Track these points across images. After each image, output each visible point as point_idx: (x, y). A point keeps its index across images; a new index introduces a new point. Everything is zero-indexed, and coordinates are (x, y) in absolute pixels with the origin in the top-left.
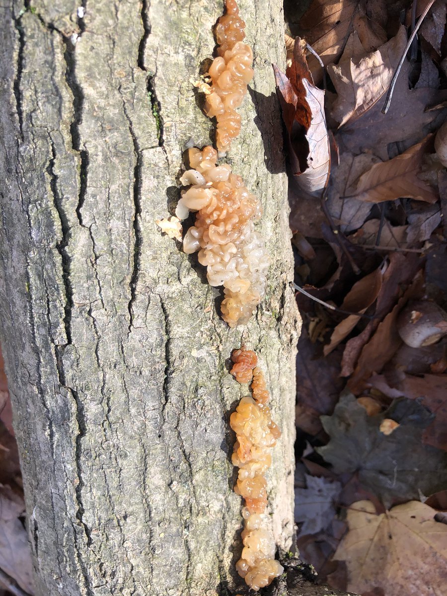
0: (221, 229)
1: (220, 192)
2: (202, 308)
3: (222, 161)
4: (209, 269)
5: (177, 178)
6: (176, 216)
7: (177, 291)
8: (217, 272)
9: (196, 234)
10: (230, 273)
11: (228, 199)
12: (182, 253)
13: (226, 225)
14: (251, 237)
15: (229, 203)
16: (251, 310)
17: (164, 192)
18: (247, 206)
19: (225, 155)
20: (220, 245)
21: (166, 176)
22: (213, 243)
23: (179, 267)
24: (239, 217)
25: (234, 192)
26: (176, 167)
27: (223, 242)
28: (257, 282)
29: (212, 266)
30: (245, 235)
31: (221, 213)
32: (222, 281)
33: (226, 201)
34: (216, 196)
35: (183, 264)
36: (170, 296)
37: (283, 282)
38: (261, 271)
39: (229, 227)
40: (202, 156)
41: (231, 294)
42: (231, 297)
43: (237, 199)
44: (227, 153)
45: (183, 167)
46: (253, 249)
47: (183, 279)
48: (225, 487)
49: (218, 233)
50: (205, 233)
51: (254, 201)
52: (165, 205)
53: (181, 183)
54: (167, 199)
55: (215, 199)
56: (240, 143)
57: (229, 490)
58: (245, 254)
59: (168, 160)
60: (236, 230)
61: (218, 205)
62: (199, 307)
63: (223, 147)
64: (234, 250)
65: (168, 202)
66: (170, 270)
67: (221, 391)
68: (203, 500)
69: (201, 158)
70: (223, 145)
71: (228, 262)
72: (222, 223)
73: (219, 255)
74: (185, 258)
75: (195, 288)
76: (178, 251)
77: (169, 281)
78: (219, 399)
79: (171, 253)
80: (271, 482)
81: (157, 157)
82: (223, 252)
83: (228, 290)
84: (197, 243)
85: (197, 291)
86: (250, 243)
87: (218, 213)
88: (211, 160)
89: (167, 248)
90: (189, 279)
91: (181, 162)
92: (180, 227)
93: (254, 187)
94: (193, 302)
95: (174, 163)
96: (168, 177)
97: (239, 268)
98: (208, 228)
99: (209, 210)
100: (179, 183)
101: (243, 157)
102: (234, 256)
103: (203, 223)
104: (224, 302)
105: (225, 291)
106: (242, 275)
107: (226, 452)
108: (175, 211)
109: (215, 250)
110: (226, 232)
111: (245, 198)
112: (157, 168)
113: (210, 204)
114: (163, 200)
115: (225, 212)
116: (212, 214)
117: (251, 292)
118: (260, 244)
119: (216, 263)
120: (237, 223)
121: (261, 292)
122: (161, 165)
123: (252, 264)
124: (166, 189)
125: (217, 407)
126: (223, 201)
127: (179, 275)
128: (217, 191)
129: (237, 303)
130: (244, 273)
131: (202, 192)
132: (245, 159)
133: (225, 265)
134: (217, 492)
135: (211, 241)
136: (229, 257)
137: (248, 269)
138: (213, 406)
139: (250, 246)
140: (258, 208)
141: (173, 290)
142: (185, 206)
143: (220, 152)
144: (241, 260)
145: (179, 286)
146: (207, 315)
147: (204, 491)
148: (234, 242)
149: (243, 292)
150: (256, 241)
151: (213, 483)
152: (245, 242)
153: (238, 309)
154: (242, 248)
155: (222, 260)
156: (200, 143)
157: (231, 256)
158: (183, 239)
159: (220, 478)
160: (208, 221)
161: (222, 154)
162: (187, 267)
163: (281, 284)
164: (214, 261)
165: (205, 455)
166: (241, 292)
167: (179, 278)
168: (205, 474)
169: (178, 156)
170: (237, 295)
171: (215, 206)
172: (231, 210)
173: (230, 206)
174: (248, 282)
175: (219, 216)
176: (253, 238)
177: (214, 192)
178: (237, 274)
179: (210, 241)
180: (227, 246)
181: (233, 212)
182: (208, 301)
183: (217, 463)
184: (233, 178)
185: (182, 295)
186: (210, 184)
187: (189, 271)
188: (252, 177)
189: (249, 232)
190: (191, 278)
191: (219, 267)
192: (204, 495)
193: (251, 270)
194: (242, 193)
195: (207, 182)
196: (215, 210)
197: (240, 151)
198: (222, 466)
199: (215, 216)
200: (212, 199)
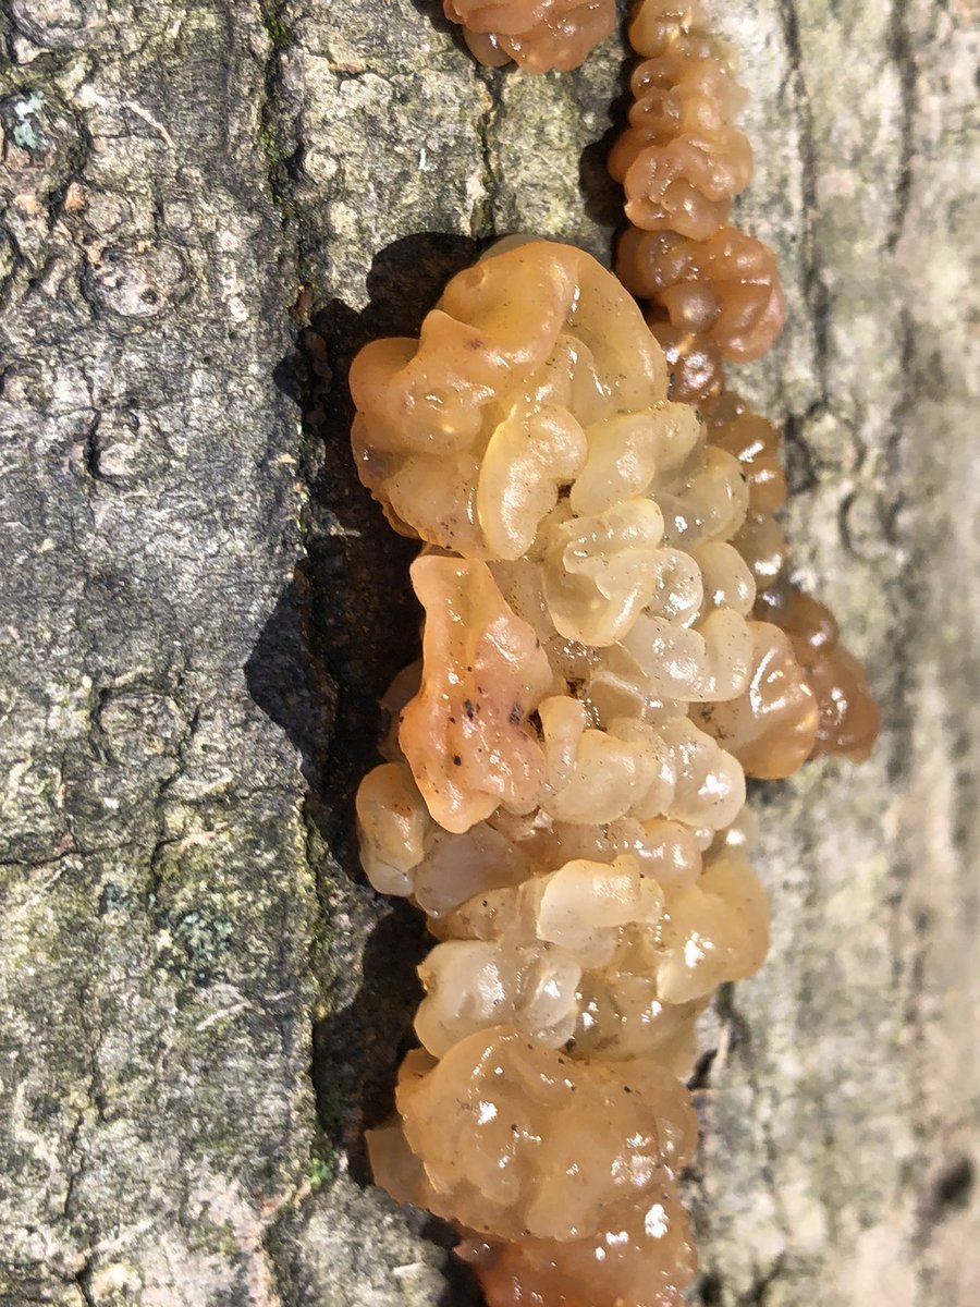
48: (273, 1105)
57: (320, 1150)
67: (273, 75)
68: (33, 1197)
78: (250, 156)
80: (763, 1202)
107: (297, 737)
125: (230, 240)
134: (189, 1147)
138: (177, 214)
147: (44, 1111)
151: (151, 1048)
159: (223, 1003)
165: (79, 720)
168: (73, 927)
183: (198, 836)
192: (46, 1149)
198: (254, 878)
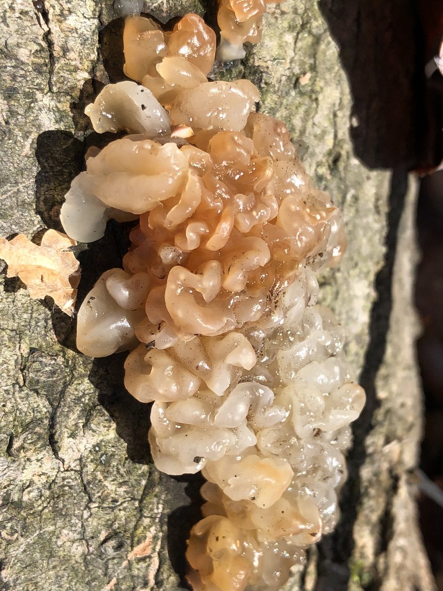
0: (208, 283)
1: (216, 160)
2: (119, 547)
3: (229, 71)
4: (157, 414)
5: (78, 107)
6: (61, 230)
7: (40, 481)
8: (182, 429)
9: (123, 294)
10: (227, 434)
11: (240, 187)
12: (70, 353)
13: (224, 272)
14: (306, 321)
15: (241, 201)
16: (286, 564)
17: (27, 147)
18: (299, 216)
19: (243, 54)
20: (200, 336)
21: (39, 95)
22: (177, 328)
23: (56, 398)
24: (273, 249)
25: (259, 168)
26: (76, 69)
27: (210, 328)
28: (315, 470)
29: (168, 405)
30: (286, 310)
31: (212, 229)
32: (197, 460)
33: (232, 193)
34: (200, 172)
35: (71, 389)
36: (15, 497)
37: (391, 471)
38: (328, 435)
39: (236, 280)
40: (167, 41)
41: (226, 504)
42: (222, 512)
43: (269, 192)
44: (248, 46)
45: (101, 73)
46: (309, 361)
47: (66, 442)
49: (198, 298)
50: (154, 292)
51: (323, 205)
52: (27, 189)
53: (88, 125)
54: (35, 170)
55: (193, 180)
56: (291, 28)
58: (281, 374)
59: (50, 44)
60: (258, 293)
61: (203, 202)
62: (112, 543)
63: (239, 26)
64: (247, 359)
65: (40, 180)
66: (24, 407)
69: (161, 47)
70: (239, 19)
71: (223, 398)
72: (214, 264)
73: (195, 370)
74: (81, 370)
75: (106, 474)
76: (58, 347)
77: (16, 444)
79: (32, 350)
81: (13, 27)
82: (208, 359)
83: (216, 489)
84: (125, 323)
85: (110, 486)
86: (302, 339)
87: (203, 229)
88: (194, 61)
89: (19, 334)
90: (85, 443)
91: (94, 56)
92: (73, 265)
93: (323, 171)
94: (93, 523)
95: (71, 55)
96: (45, 100)
97: (259, 419)
98: (164, 277)
99: (174, 216)
100: (82, 122)
101: (297, 71)
102: (244, 377)
103: (152, 257)
104: (198, 530)
105: (205, 493)
106: (267, 442)
108: (58, 213)
109: (181, 353)
110: (223, 295)
111: (297, 191)
112: (9, 63)
113: (178, 196)
114: (21, 171)
115: (225, 228)
116: (181, 229)
117: (294, 503)
118: (333, 346)
119: (182, 396)
120: (263, 269)
121: (325, 506)
122: (23, 54)
123: (303, 411)
124: (34, 136)
126: (222, 191)
127: (52, 426)
128: (204, 157)
129: (242, 538)
130: (274, 435)
131: (153, 151)
132: (305, 80)
133: (212, 406)
135: (170, 319)
136: (228, 381)
137: (289, 425)
139: (302, 351)
140: (335, 228)
141: (25, 476)
142: (92, 199)
143: (227, 43)
144: (266, 394)
145: (49, 465)
146: (138, 569)
148: (247, 330)
149: (265, 501)
150: (319, 336)
152: (286, 336)
153: (244, 557)
154: (272, 354)
155: (203, 387)
156: (165, 7)
157: (234, 376)
158: (77, 306)
160: (167, 255)
161: (234, 51)
162: (86, 400)
163: (384, 477)
164: (174, 388)
166: (259, 503)
167: (51, 437)
169: (88, 34)
170: (243, 511)
171: (195, 204)
172: (245, 225)
173: (246, 211)
174: (286, 470)
175: (204, 239)
176: (312, 325)
177: (192, 159)
178: (250, 439)
179: (166, 322)
180: (224, 342)
181: (252, 233)
182: (146, 521)
184: (260, 127)
185: (54, 497)
186: (185, 132)
187: (88, 415)
188: (321, 138)
189: (300, 303)
190: (94, 440)
191: (191, 411)
193: (299, 429)
194: (288, 175)
195: (174, 128)
196: (194, 217)
197: (291, 53)
199: (191, 235)
200: (184, 179)
